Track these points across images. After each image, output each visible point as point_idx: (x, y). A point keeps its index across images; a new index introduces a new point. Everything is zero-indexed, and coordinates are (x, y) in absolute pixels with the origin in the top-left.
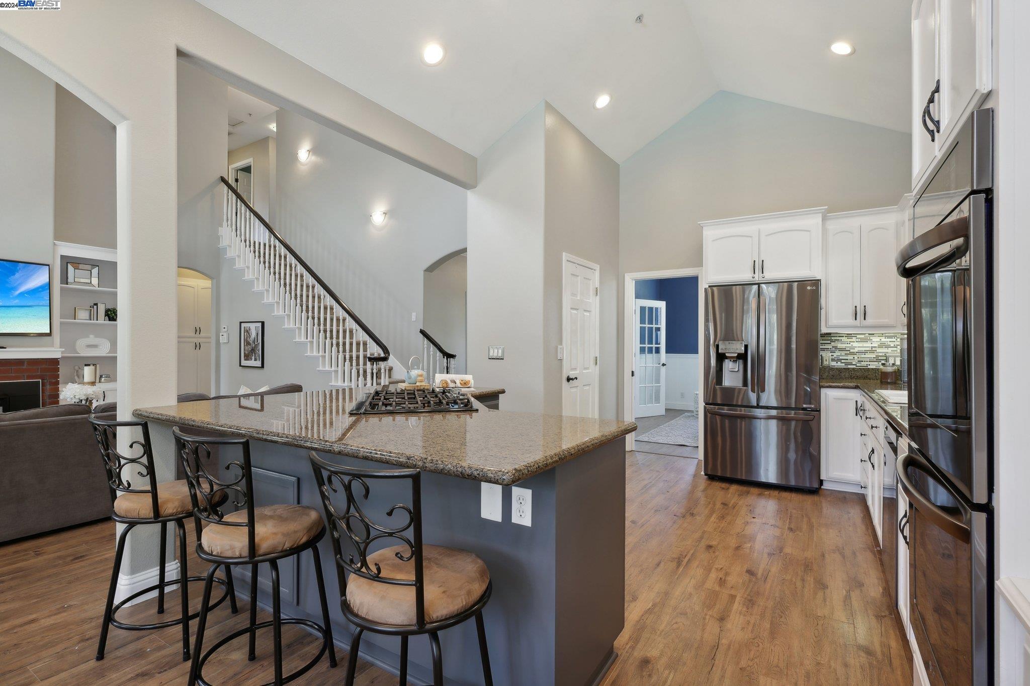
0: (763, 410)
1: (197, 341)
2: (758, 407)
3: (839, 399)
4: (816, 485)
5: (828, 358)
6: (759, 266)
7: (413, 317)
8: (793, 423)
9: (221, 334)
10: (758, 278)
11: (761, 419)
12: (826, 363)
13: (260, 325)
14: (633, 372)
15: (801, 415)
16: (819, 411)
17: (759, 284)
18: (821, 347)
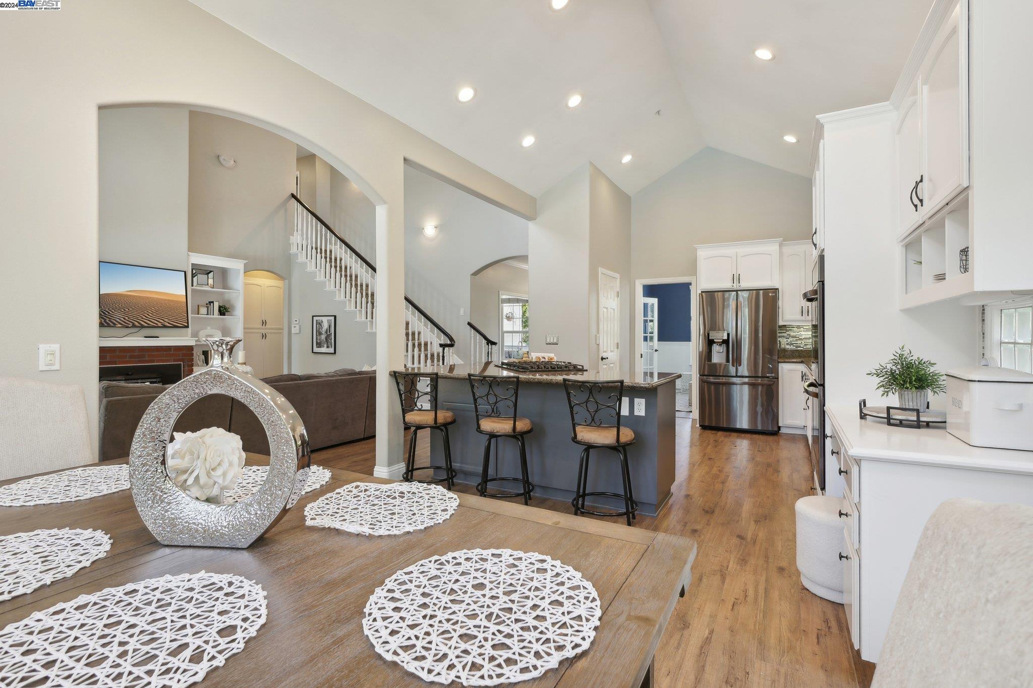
0: (738, 379)
1: (264, 332)
2: (737, 376)
3: (791, 370)
4: (776, 429)
5: (784, 342)
6: (736, 278)
7: (461, 312)
8: (760, 388)
9: (293, 326)
10: (736, 287)
11: (736, 384)
12: (783, 346)
13: (333, 318)
14: (641, 354)
15: (766, 381)
16: (778, 378)
17: (737, 291)
18: (779, 335)
